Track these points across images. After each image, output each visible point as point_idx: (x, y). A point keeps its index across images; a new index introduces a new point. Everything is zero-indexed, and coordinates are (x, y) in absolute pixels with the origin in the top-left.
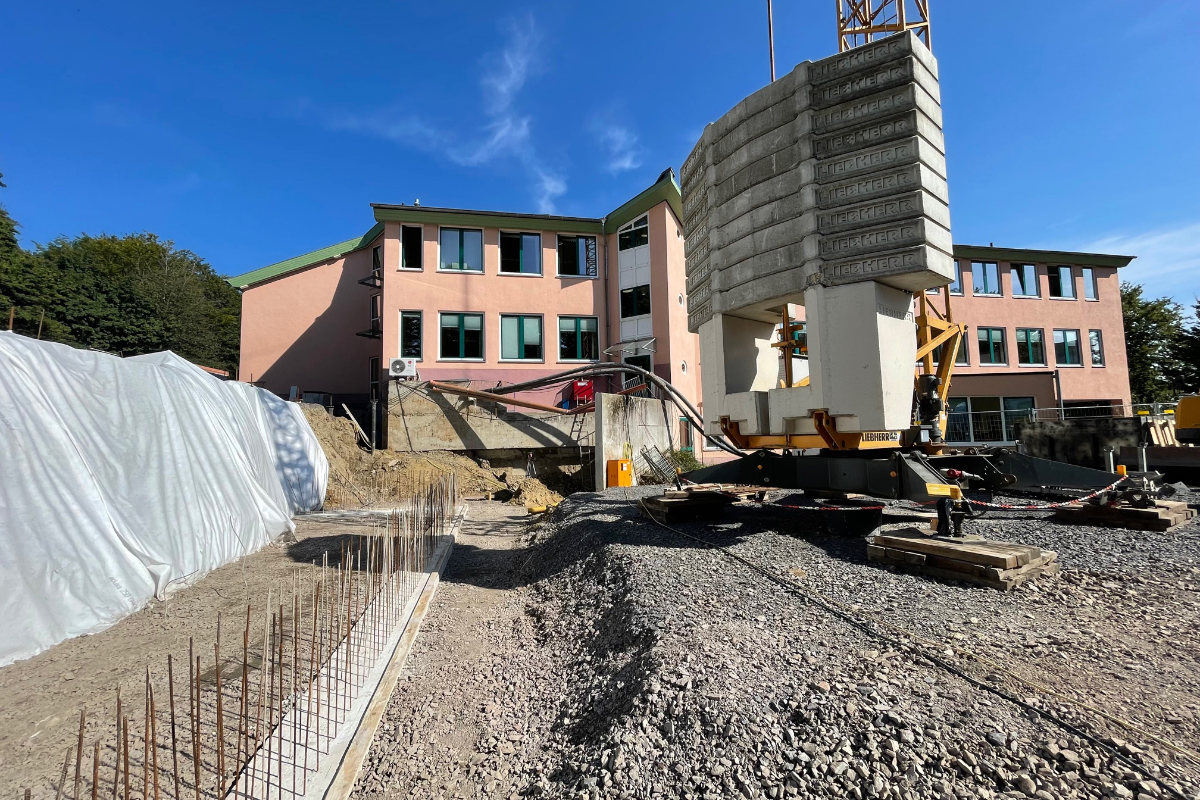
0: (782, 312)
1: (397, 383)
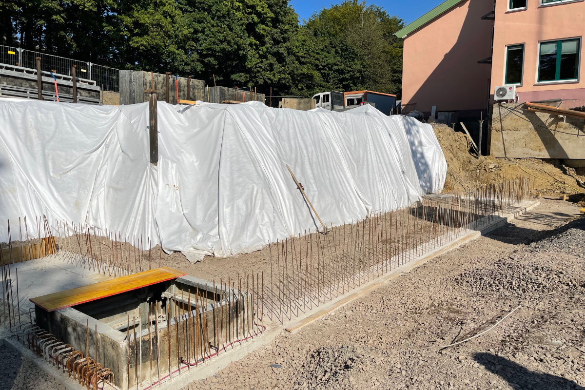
1: (500, 105)
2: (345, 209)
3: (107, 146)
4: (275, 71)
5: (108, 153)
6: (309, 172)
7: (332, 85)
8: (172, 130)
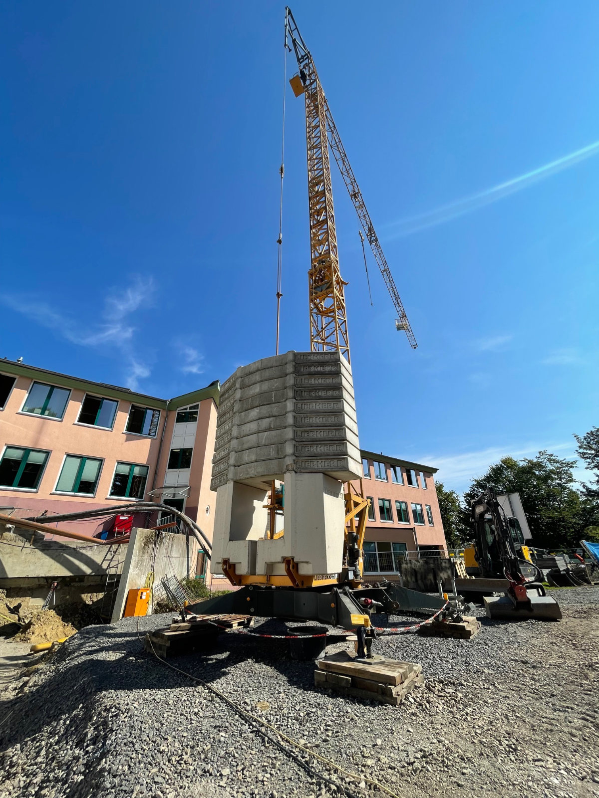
0: (271, 484)
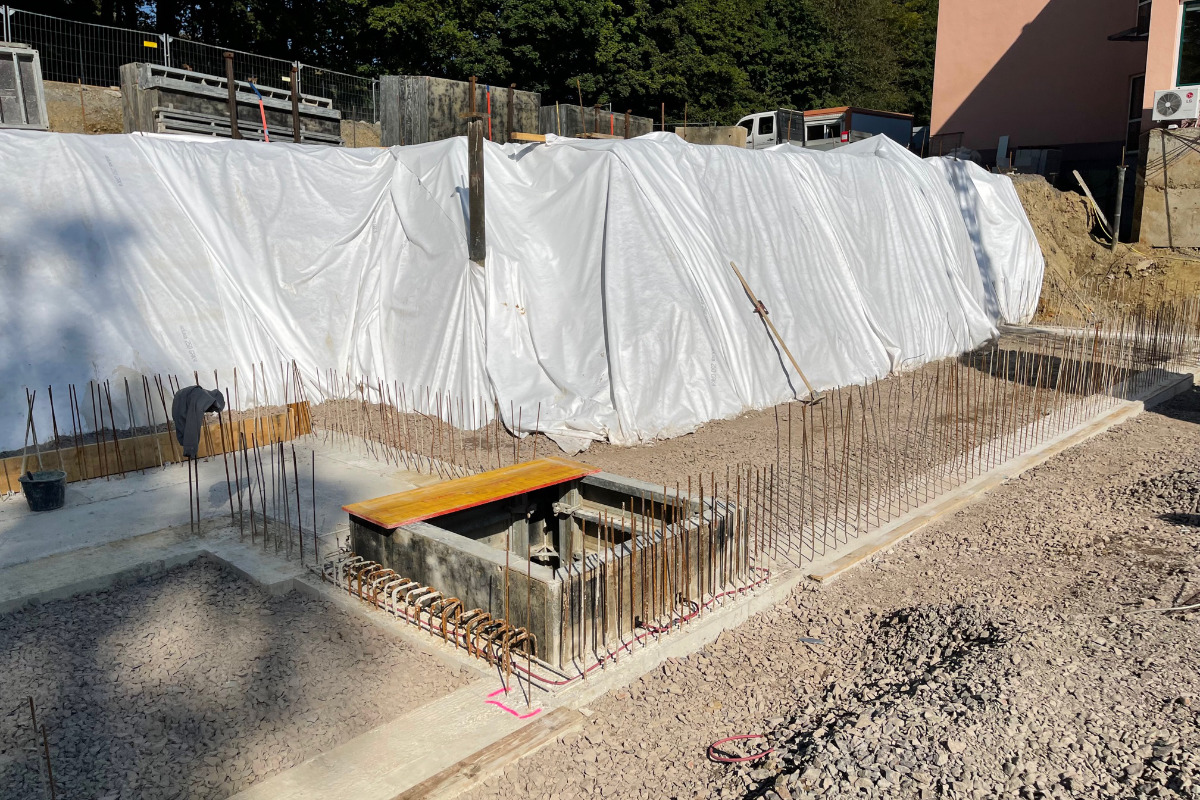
1: (1164, 133)
2: (846, 355)
3: (376, 229)
4: (653, 70)
5: (380, 243)
6: (775, 277)
7: (771, 96)
8: (500, 195)
